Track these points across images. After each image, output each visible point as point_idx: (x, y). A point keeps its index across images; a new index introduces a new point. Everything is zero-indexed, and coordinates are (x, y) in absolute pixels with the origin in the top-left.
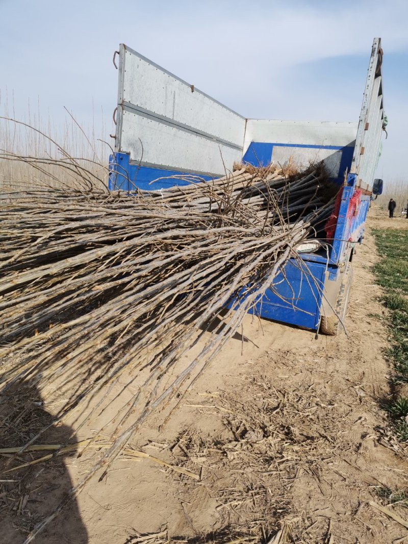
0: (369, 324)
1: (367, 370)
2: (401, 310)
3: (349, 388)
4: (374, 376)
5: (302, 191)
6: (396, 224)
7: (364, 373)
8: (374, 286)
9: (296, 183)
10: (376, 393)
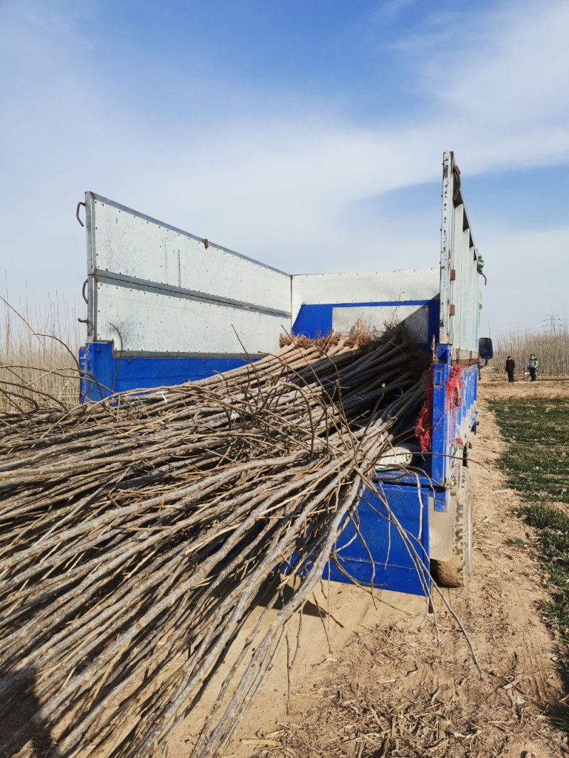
0: (510, 558)
1: (520, 648)
2: (552, 528)
3: (496, 690)
4: (533, 660)
5: (379, 367)
6: (520, 391)
7: (516, 656)
8: (506, 490)
9: (370, 356)
10: (541, 694)
